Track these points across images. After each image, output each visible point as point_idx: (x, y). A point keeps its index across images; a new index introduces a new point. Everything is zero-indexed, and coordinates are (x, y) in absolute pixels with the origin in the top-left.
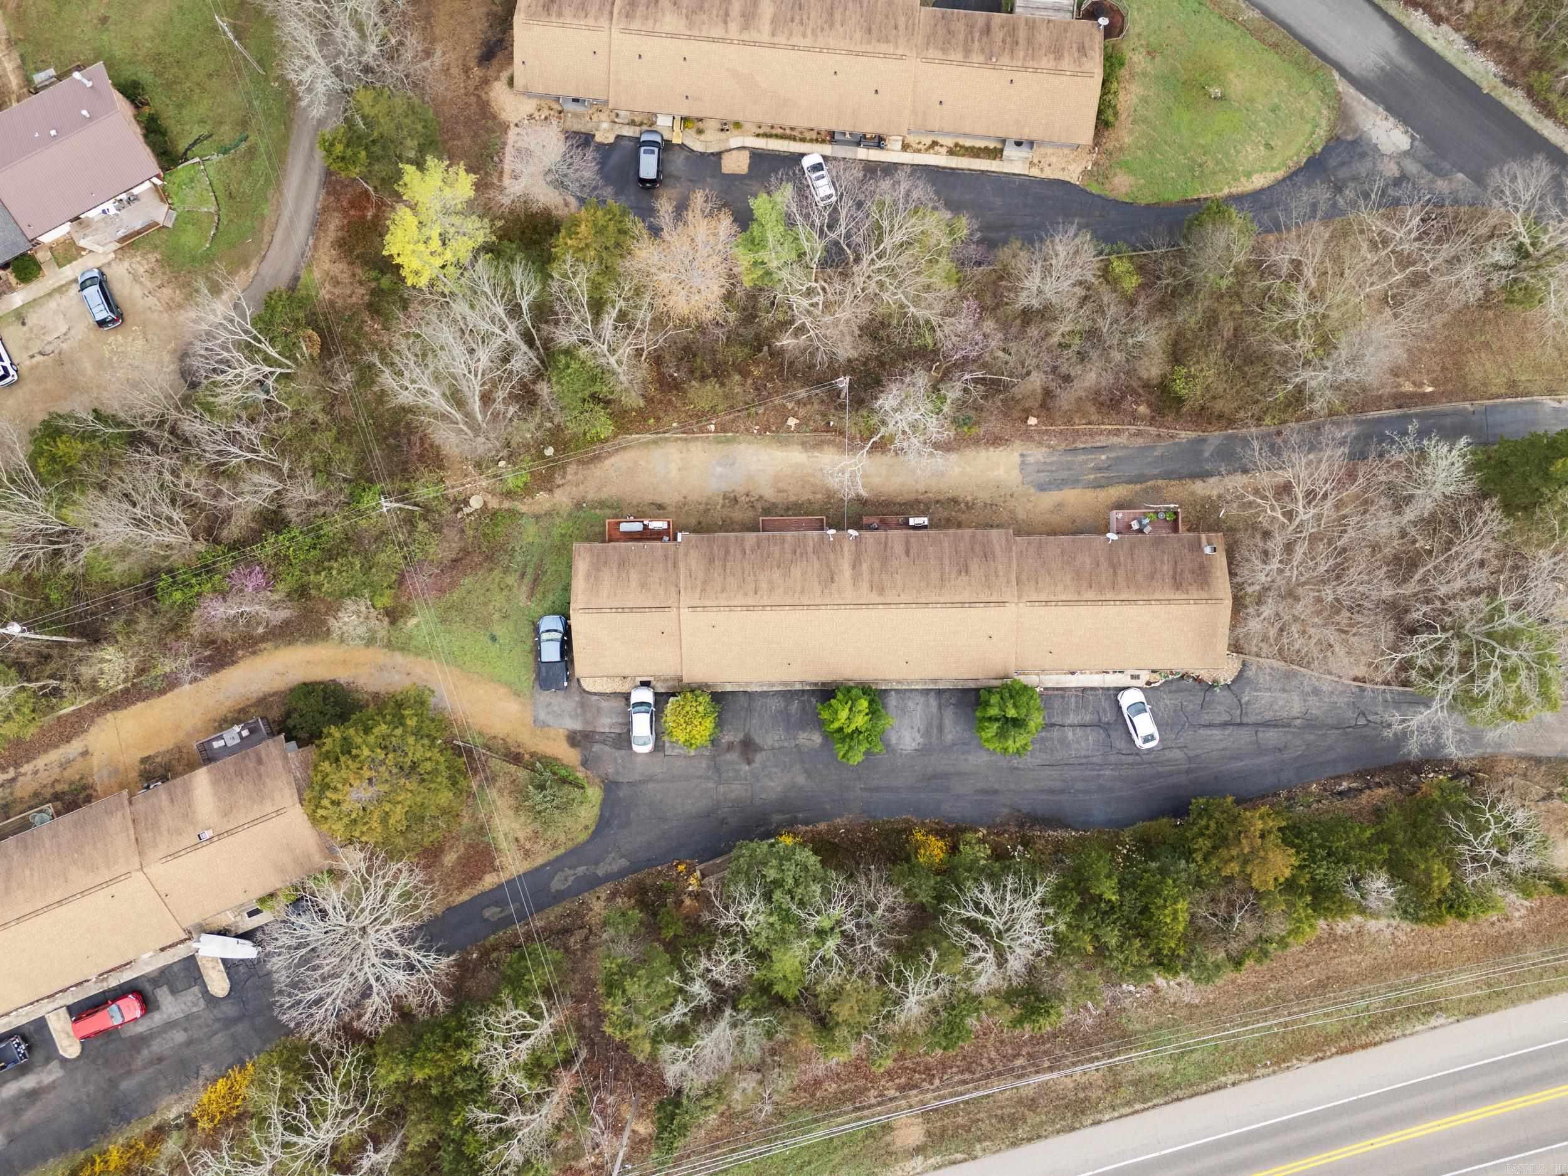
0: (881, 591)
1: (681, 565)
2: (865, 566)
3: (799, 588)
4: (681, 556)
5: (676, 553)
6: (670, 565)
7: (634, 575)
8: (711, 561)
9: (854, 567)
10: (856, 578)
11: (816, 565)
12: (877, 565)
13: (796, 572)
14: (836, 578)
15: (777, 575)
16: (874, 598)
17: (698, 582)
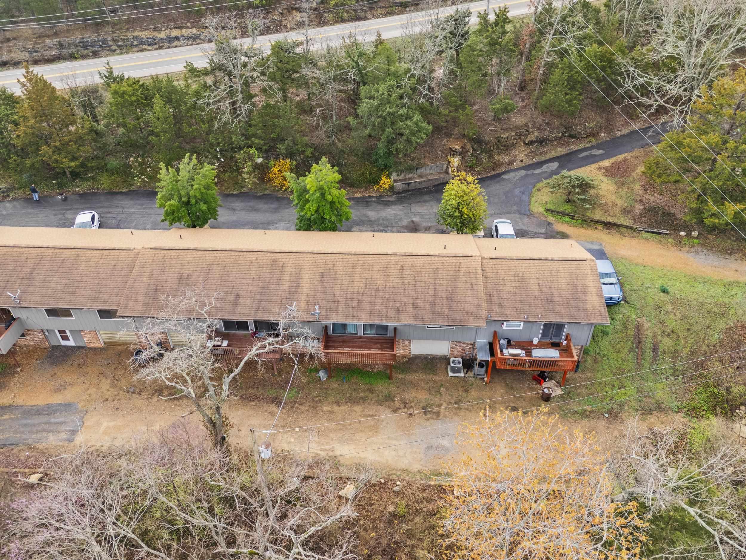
0: (274, 263)
1: (483, 296)
2: (286, 285)
3: (358, 270)
4: (484, 305)
5: (490, 309)
6: (495, 297)
7: (534, 288)
8: (450, 298)
9: (298, 285)
10: (298, 276)
11: (337, 289)
12: (272, 287)
13: (359, 284)
14: (318, 277)
15: (380, 282)
16: (282, 258)
17: (463, 279)
